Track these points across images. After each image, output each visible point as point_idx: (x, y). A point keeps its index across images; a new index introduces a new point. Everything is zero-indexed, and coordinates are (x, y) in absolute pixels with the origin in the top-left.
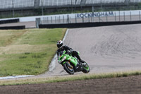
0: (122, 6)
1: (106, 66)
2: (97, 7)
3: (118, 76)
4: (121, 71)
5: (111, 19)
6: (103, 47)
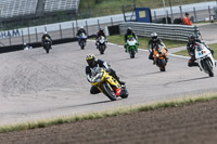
1: (11, 114)
3: (31, 128)
6: (6, 86)
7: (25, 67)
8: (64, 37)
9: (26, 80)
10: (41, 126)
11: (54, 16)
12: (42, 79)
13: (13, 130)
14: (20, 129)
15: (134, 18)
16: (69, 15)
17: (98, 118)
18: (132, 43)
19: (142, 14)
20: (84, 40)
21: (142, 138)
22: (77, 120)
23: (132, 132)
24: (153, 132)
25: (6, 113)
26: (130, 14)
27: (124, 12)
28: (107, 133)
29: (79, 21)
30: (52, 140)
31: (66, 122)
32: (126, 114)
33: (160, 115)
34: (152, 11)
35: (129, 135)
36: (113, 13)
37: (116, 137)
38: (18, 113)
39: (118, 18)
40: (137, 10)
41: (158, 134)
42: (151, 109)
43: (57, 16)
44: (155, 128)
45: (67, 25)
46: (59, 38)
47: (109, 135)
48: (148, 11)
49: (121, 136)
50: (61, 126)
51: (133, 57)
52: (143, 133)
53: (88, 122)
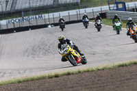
3: (50, 77)
4: (53, 72)
6: (34, 51)
7: (46, 39)
8: (71, 20)
9: (47, 47)
10: (57, 76)
11: (65, 6)
13: (38, 79)
14: (43, 78)
15: (115, 8)
17: (93, 71)
18: (118, 24)
20: (87, 22)
21: (120, 84)
22: (79, 72)
23: (114, 80)
24: (127, 80)
25: (34, 68)
26: (113, 6)
27: (109, 5)
28: (98, 80)
29: (81, 10)
30: (63, 85)
31: (73, 74)
32: (110, 69)
33: (131, 69)
34: (126, 4)
35: (112, 82)
36: (102, 5)
37: (104, 83)
38: (42, 68)
39: (105, 8)
40: (117, 3)
41: (130, 81)
42: (126, 65)
44: (128, 77)
45: (73, 12)
46: (68, 20)
47: (99, 82)
48: (124, 4)
49: (107, 83)
52: (121, 81)
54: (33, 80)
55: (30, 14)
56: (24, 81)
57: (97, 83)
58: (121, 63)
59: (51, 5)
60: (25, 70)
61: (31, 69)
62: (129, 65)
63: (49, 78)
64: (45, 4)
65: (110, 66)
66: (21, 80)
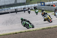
0: (14, 5)
2: (4, 6)
4: (15, 32)
5: (9, 11)
6: (7, 23)
7: (12, 18)
9: (12, 21)
12: (16, 21)
13: (9, 34)
14: (11, 34)
16: (23, 4)
17: (31, 31)
19: (43, 4)
22: (25, 32)
23: (40, 35)
24: (45, 35)
25: (7, 30)
28: (33, 35)
29: (26, 6)
30: (19, 37)
31: (23, 32)
32: (38, 30)
33: (47, 30)
34: (45, 3)
35: (39, 36)
38: (10, 30)
43: (20, 4)
44: (46, 34)
47: (34, 36)
49: (37, 36)
50: (21, 33)
51: (37, 14)
52: (43, 35)
53: (28, 32)
54: (6, 35)
55: (5, 8)
56: (3, 35)
57: (33, 36)
58: (43, 28)
59: (14, 4)
60: (3, 31)
61: (6, 30)
62: (46, 29)
63: (13, 34)
64: (11, 3)
65: (38, 29)
66: (1, 35)
